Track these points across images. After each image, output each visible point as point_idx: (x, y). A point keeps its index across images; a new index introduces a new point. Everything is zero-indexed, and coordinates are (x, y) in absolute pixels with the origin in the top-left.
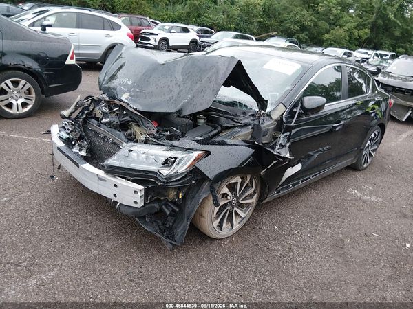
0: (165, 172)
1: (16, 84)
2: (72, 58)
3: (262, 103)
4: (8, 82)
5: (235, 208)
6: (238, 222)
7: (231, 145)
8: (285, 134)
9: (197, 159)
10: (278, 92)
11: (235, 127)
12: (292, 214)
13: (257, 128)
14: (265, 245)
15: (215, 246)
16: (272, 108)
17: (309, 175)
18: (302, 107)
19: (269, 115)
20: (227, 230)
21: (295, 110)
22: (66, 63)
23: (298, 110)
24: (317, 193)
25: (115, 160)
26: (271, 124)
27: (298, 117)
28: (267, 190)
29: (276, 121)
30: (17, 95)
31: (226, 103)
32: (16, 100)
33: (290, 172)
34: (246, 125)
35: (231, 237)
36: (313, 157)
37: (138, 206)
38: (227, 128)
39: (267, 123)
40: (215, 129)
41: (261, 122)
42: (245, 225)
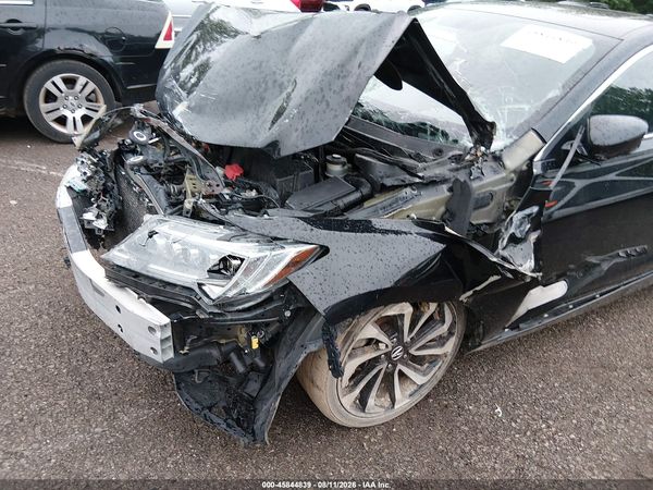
0: (216, 290)
1: (70, 82)
2: (168, 37)
3: (482, 129)
4: (58, 79)
5: (400, 367)
6: (409, 393)
7: (386, 232)
8: (528, 211)
9: (296, 263)
10: (529, 103)
11: (406, 186)
12: (542, 378)
13: (460, 190)
14: (463, 455)
15: (346, 445)
16: (508, 141)
17: (594, 290)
18: (585, 141)
19: (497, 158)
20: (378, 410)
21: (565, 147)
22: (157, 47)
23: (574, 147)
24: (608, 329)
25: (121, 251)
26: (503, 180)
27: (573, 164)
28: (481, 331)
29: (514, 172)
30: (75, 102)
31: (402, 126)
32: (73, 111)
33: (538, 297)
34: (432, 183)
35: (388, 425)
36: (598, 269)
37: (159, 358)
38: (384, 189)
39: (490, 178)
40: (357, 190)
41: (475, 173)
42: (428, 396)
